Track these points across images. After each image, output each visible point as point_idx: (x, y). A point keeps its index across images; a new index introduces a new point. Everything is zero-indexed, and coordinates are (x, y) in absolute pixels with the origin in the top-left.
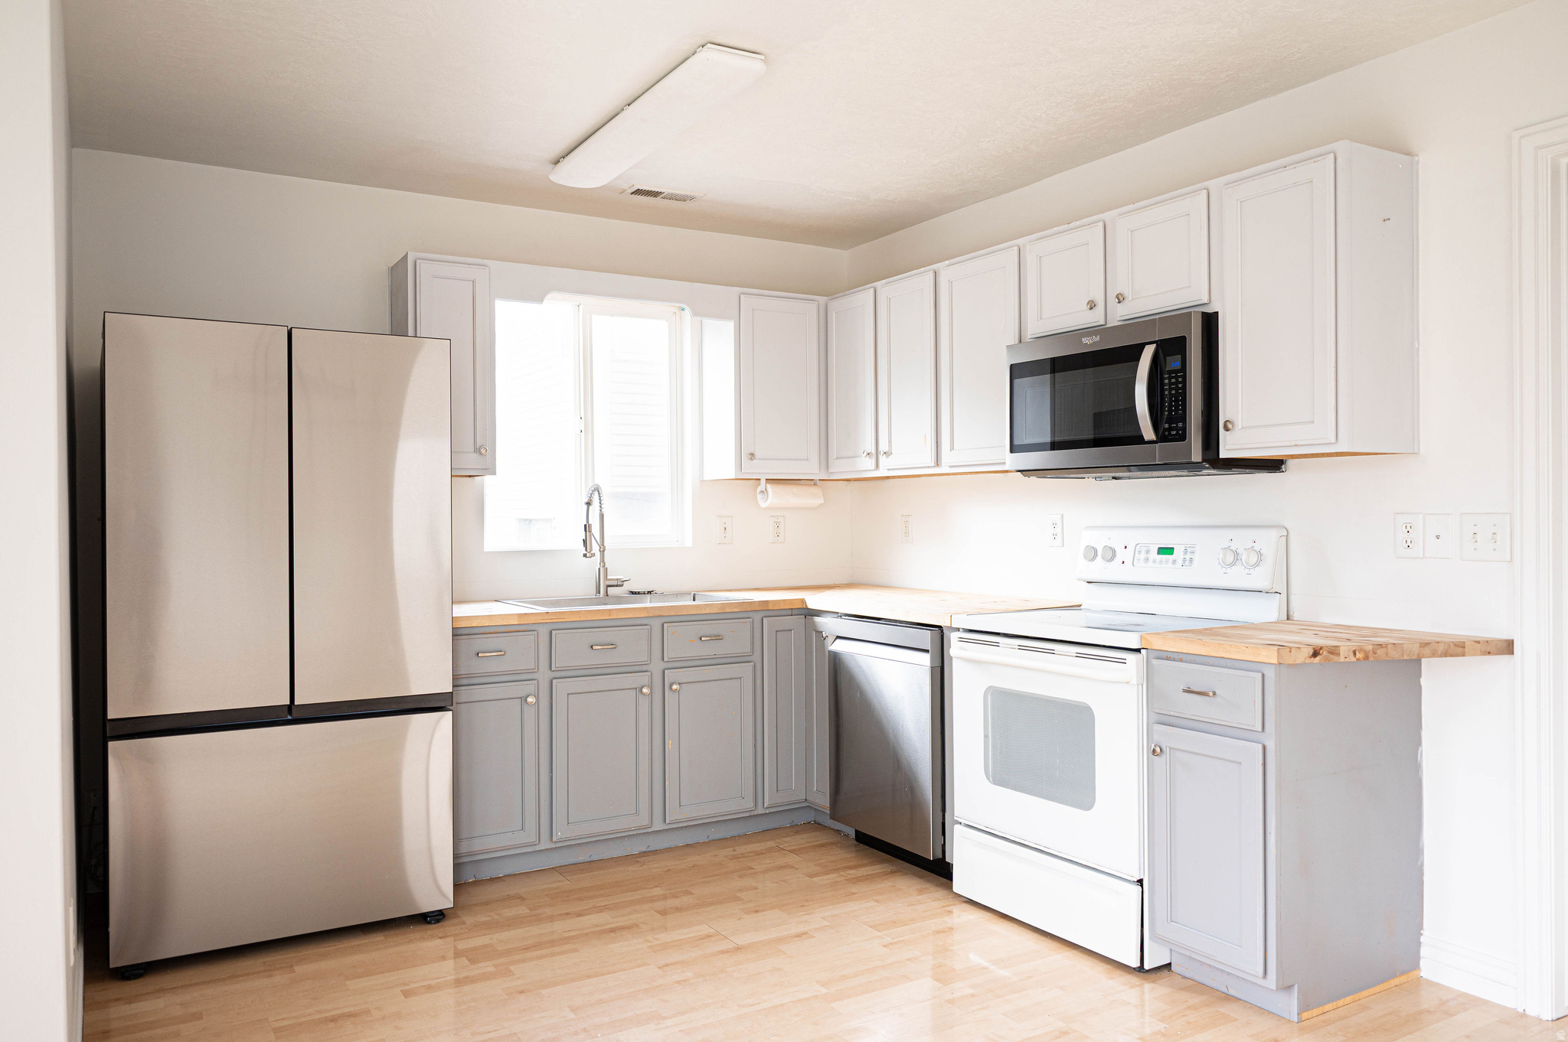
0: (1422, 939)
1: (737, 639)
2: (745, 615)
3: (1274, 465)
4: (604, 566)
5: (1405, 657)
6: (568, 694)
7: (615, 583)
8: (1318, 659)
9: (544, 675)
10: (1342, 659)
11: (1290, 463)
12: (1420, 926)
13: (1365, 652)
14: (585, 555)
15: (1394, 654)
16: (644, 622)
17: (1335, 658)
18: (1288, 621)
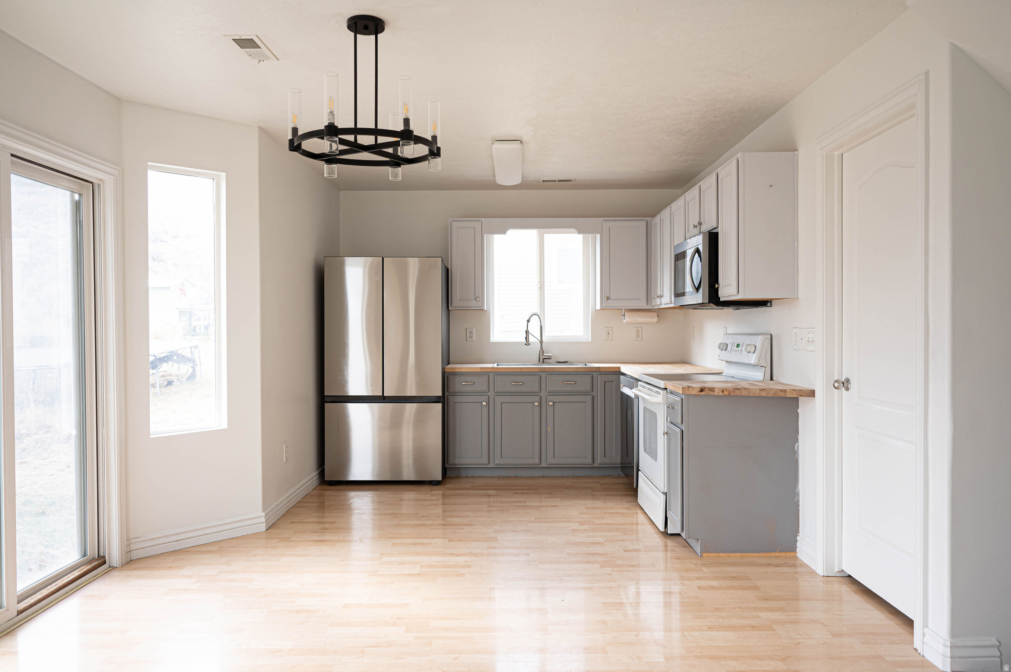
0: (798, 538)
1: (584, 384)
2: (589, 373)
3: (763, 303)
4: (542, 349)
5: (751, 395)
6: (502, 403)
7: (547, 357)
8: (703, 393)
9: (492, 394)
10: (716, 394)
11: (773, 302)
12: (797, 531)
13: (729, 391)
14: (526, 344)
15: (744, 393)
16: (538, 374)
17: (712, 393)
18: (772, 382)
